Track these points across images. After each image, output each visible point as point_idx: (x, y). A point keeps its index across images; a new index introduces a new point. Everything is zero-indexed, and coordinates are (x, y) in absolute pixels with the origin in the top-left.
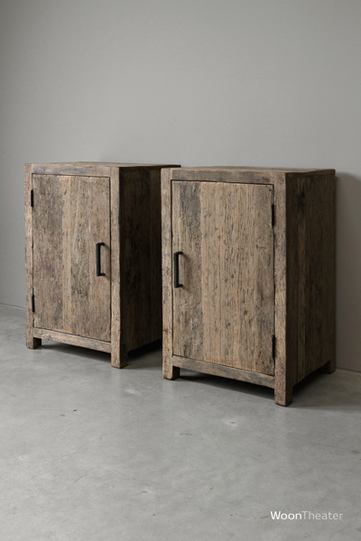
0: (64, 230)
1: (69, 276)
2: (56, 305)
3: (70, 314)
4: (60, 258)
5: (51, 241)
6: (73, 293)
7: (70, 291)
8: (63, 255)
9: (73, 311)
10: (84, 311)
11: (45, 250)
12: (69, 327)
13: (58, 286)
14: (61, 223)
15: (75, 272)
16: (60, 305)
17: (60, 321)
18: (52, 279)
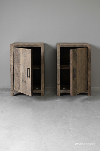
0: (21, 64)
1: (22, 76)
2: (19, 84)
3: (22, 87)
4: (20, 71)
5: (18, 66)
6: (23, 82)
7: (22, 81)
8: (20, 70)
9: (23, 86)
10: (25, 87)
11: (16, 69)
12: (22, 91)
13: (19, 79)
14: (20, 61)
15: (23, 76)
16: (20, 84)
17: (20, 89)
18: (18, 77)
